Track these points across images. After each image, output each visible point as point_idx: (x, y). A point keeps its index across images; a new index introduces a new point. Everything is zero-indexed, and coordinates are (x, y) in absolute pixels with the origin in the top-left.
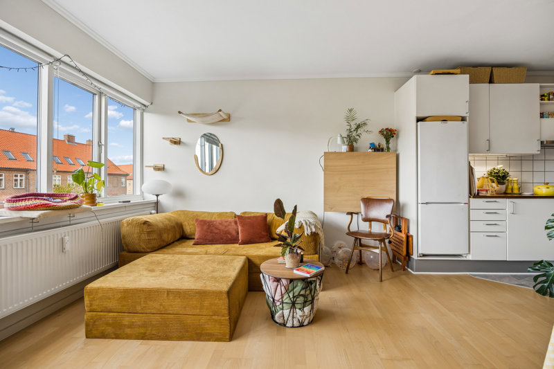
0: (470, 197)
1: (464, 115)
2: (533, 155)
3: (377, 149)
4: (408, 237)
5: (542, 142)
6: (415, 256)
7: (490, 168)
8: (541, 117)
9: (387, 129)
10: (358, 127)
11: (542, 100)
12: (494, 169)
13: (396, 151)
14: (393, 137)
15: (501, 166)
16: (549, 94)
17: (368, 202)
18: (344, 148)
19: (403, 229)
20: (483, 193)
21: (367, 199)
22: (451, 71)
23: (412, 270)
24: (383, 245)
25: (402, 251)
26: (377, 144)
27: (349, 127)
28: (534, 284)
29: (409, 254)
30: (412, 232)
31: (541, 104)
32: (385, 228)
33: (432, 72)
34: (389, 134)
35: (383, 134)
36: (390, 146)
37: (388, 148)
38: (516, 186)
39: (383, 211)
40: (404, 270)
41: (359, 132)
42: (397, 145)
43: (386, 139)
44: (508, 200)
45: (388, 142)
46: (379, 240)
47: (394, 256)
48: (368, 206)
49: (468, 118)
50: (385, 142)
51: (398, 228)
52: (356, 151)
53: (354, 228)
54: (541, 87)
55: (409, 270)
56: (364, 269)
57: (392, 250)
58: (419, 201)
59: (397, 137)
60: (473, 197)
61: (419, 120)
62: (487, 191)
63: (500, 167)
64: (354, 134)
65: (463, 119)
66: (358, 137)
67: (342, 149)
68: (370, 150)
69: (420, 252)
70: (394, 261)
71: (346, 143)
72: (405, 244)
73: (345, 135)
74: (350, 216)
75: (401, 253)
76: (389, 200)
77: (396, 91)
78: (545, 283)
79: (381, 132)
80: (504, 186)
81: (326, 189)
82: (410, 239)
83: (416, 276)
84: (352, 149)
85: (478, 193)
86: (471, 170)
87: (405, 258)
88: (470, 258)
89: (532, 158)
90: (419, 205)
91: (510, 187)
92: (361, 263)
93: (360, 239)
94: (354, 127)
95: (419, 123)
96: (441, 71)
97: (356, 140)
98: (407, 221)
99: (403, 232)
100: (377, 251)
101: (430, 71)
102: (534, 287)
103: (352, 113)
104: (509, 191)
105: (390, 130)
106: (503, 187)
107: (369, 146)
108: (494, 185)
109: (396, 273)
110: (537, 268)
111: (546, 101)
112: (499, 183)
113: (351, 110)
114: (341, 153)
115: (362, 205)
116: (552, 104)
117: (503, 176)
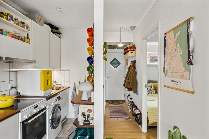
16: (8, 14)
111: (5, 20)
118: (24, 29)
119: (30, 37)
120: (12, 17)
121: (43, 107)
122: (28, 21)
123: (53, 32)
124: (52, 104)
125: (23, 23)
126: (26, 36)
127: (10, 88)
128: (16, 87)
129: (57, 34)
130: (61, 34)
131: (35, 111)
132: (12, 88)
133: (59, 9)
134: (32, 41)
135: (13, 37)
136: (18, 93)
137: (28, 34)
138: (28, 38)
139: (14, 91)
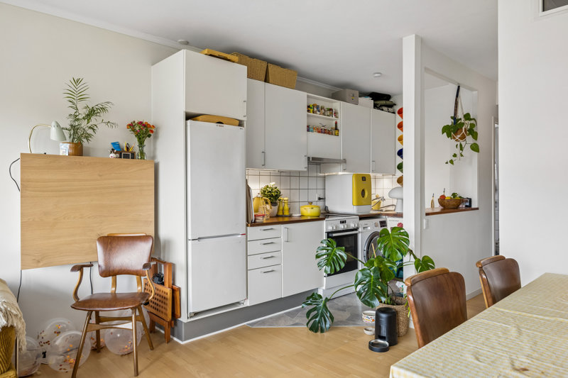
0: (247, 225)
1: (241, 118)
2: (299, 172)
3: (123, 153)
4: (175, 291)
5: (309, 158)
6: (184, 319)
7: (263, 186)
8: (308, 130)
9: (141, 123)
10: (92, 113)
11: (308, 111)
12: (267, 187)
13: (154, 157)
14: (149, 136)
15: (274, 183)
16: (314, 106)
17: (110, 242)
18: (64, 149)
19: (166, 280)
20: (260, 220)
21: (108, 237)
22: (229, 56)
23: (180, 338)
24: (138, 314)
25: (166, 314)
26: (124, 145)
27: (73, 111)
28: (307, 321)
29: (175, 316)
30: (180, 282)
31: (308, 116)
32: (139, 282)
33: (206, 51)
34: (144, 131)
35: (134, 130)
36: (145, 150)
37: (142, 153)
38: (286, 207)
39: (136, 256)
40: (169, 340)
41: (93, 120)
42: (155, 149)
43: (139, 139)
44: (282, 227)
45: (141, 144)
46: (131, 308)
47: (153, 323)
48: (110, 250)
49: (245, 123)
50: (137, 144)
51: (159, 279)
52: (88, 155)
53: (84, 294)
54: (308, 97)
55: (175, 339)
56: (104, 360)
57: (149, 313)
58: (190, 237)
59: (156, 138)
60: (251, 226)
61: (189, 117)
62: (263, 216)
63: (272, 184)
64: (84, 124)
65: (240, 124)
66: (90, 131)
67: (58, 148)
68: (113, 155)
69: (191, 310)
70: (152, 330)
71: (68, 140)
72: (169, 303)
73: (66, 123)
74: (78, 273)
75: (163, 316)
76: (144, 238)
77: (153, 64)
78: (316, 318)
79: (131, 126)
80: (277, 207)
81: (25, 226)
82: (177, 293)
83: (185, 347)
84: (78, 150)
85: (255, 219)
86: (248, 189)
87: (170, 323)
88: (247, 304)
89: (298, 175)
90: (190, 242)
91: (281, 208)
92: (98, 349)
93: (97, 313)
94: (83, 112)
95: (189, 122)
96: (217, 53)
97: (88, 137)
98: (172, 267)
99: (167, 284)
100: (129, 326)
101: (204, 49)
102: (307, 324)
103: (80, 86)
104: (281, 213)
105: (144, 126)
106: (275, 208)
107: (111, 147)
108: (268, 207)
109: (157, 352)
110: (309, 302)
111: (312, 114)
112: (273, 204)
113: (77, 82)
114: (57, 158)
115: (100, 249)
116: (315, 117)
117: (276, 195)
118: (331, 117)
119: (338, 127)
120: (318, 107)
121: (352, 226)
122: (337, 105)
123: (378, 106)
124: (369, 228)
125: (331, 110)
126: (334, 126)
127: (317, 199)
128: (324, 199)
129: (385, 108)
130: (395, 105)
131: (342, 227)
132: (320, 199)
133: (376, 75)
134: (341, 133)
135: (319, 132)
136: (326, 208)
137: (336, 123)
138: (336, 129)
139: (321, 204)
